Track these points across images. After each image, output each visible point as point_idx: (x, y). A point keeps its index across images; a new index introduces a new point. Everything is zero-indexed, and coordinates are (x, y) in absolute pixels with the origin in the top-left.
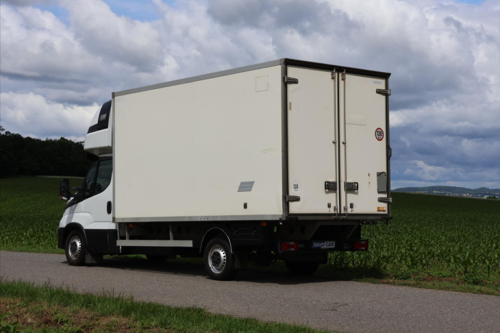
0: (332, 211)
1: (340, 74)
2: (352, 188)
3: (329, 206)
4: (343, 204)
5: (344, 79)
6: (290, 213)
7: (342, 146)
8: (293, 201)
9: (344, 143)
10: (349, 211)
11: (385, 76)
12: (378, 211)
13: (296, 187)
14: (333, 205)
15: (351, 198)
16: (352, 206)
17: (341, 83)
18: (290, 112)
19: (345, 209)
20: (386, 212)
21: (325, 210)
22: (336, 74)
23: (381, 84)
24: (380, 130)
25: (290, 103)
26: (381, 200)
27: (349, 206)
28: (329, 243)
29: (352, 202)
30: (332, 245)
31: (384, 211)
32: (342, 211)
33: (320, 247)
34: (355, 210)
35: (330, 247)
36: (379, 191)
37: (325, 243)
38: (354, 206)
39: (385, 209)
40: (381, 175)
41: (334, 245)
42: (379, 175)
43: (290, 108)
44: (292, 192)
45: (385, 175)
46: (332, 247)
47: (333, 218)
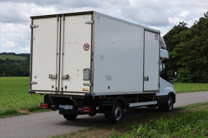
0: (54, 89)
1: (62, 18)
3: (53, 87)
6: (32, 89)
7: (61, 56)
8: (34, 84)
9: (63, 54)
10: (64, 90)
11: (91, 13)
12: (83, 90)
13: (36, 77)
14: (55, 86)
15: (65, 83)
16: (66, 87)
17: (62, 22)
18: (34, 42)
19: (62, 89)
20: (89, 92)
21: (51, 89)
22: (60, 18)
23: (89, 18)
24: (87, 45)
25: (35, 37)
26: (84, 85)
27: (64, 87)
28: (69, 106)
29: (66, 85)
30: (71, 107)
31: (87, 91)
32: (60, 90)
33: (64, 108)
34: (68, 90)
35: (69, 108)
36: (84, 79)
37: (66, 106)
38: (67, 88)
39: (88, 90)
40: (86, 70)
41: (72, 107)
42: (84, 70)
43: (34, 40)
44: (33, 80)
45: (89, 70)
46: (71, 108)
47: (54, 93)
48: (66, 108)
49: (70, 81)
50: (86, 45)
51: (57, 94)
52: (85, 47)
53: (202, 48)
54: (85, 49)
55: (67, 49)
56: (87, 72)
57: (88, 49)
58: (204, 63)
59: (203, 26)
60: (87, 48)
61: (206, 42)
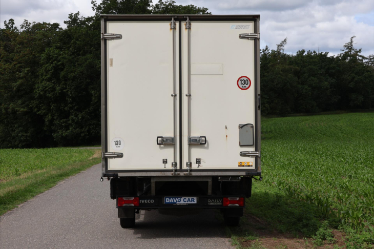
0: (169, 166)
1: (183, 24)
2: (198, 142)
3: (165, 162)
4: (185, 160)
5: (189, 28)
6: (109, 169)
7: (185, 99)
8: (113, 157)
9: (189, 96)
10: (195, 166)
12: (240, 166)
13: (118, 143)
14: (171, 161)
15: (197, 152)
16: (198, 161)
17: (185, 32)
18: (109, 69)
19: (190, 164)
20: (253, 168)
21: (161, 166)
22: (177, 24)
24: (245, 79)
25: (111, 60)
26: (243, 154)
27: (193, 161)
28: (187, 198)
29: (198, 157)
30: (193, 200)
31: (249, 166)
32: (185, 167)
33: (175, 203)
34: (203, 166)
35: (189, 203)
36: (241, 144)
37: (182, 199)
38: (201, 162)
39: (250, 164)
40: (245, 127)
41: (195, 200)
42: (241, 127)
43: (111, 65)
44: (112, 148)
45: (253, 127)
46: (193, 203)
47: (169, 174)
48: (182, 202)
49: (207, 148)
50: (242, 79)
51: (179, 177)
52: (240, 82)
53: (15, 84)
54: (241, 87)
55: (199, 87)
56: (247, 131)
57: (247, 86)
58: (19, 111)
59: (15, 46)
60: (245, 85)
61: (22, 75)
